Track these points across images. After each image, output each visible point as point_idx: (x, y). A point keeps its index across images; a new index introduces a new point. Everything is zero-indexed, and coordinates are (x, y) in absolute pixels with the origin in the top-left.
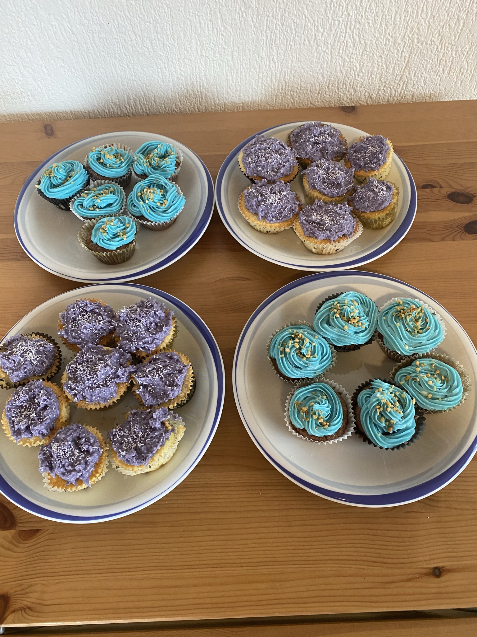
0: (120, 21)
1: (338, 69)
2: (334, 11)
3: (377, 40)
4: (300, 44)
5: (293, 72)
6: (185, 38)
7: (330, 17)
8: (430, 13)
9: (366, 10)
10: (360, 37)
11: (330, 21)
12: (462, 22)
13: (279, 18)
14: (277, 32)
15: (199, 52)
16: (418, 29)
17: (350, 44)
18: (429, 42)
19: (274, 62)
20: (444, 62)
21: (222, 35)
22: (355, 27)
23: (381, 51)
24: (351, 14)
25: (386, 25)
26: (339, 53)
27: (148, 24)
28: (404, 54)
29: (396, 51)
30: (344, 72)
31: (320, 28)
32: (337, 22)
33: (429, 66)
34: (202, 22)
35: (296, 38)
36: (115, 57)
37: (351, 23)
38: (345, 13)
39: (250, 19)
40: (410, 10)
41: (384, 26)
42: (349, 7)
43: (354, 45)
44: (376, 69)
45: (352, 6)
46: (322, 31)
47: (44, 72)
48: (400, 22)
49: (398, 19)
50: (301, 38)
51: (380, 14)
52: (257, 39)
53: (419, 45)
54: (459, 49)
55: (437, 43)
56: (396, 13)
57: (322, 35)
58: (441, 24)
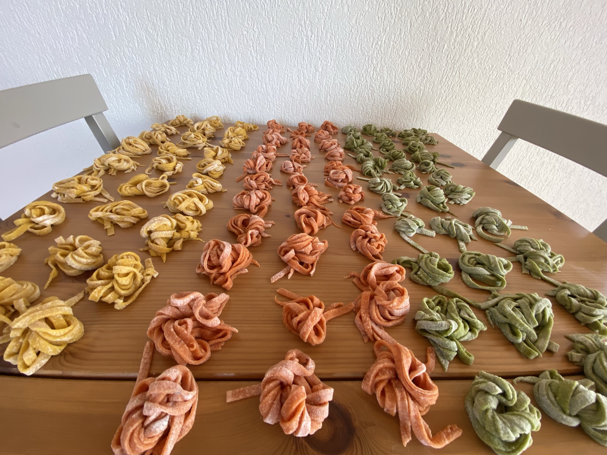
0: (252, 71)
1: (360, 113)
2: (359, 78)
3: (380, 97)
4: (342, 96)
5: (337, 112)
6: (283, 85)
7: (357, 81)
8: (406, 85)
9: (375, 80)
10: (372, 95)
11: (357, 83)
12: (422, 92)
13: (332, 79)
14: (331, 87)
15: (290, 94)
16: (401, 94)
17: (367, 98)
18: (406, 102)
19: (328, 105)
20: (413, 115)
21: (303, 85)
22: (369, 89)
23: (382, 104)
24: (368, 81)
25: (385, 89)
26: (361, 103)
27: (266, 74)
28: (393, 108)
29: (389, 105)
30: (363, 115)
31: (352, 87)
32: (361, 85)
33: (406, 116)
34: (293, 76)
35: (340, 92)
36: (246, 92)
37: (368, 86)
38: (365, 80)
39: (317, 78)
40: (397, 82)
41: (384, 89)
42: (367, 77)
43: (369, 100)
44: (379, 115)
45: (368, 77)
46: (353, 89)
47: (207, 97)
48: (392, 88)
49: (391, 87)
50: (342, 92)
51: (382, 83)
52: (320, 90)
53: (401, 103)
54: (421, 107)
55: (410, 103)
56: (390, 83)
57: (353, 92)
58: (412, 92)
